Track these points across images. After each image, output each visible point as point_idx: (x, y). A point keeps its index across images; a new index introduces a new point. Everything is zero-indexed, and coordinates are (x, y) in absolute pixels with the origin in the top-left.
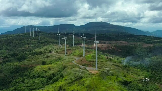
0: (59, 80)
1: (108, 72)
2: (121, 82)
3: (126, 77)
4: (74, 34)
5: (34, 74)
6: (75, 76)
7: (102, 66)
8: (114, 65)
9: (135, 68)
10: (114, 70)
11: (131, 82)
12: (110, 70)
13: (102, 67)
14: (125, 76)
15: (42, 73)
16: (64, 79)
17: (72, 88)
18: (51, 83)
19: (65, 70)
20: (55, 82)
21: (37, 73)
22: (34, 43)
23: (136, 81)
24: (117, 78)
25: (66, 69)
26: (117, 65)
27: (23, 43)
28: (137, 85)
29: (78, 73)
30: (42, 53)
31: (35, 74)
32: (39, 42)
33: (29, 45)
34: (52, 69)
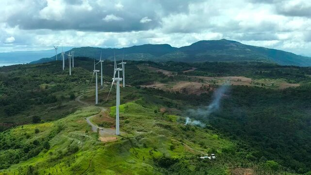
0: (40, 154)
1: (138, 140)
2: (157, 160)
3: (174, 151)
4: (125, 63)
5: (5, 141)
6: (69, 146)
7: (134, 127)
8: (161, 125)
9: (207, 132)
10: (154, 135)
11: (177, 161)
12: (142, 136)
13: (133, 129)
14: (172, 148)
15: (21, 139)
16: (49, 151)
17: (50, 170)
18: (24, 160)
19: (59, 134)
20: (31, 157)
21: (11, 140)
22: (58, 80)
23: (188, 159)
24: (153, 151)
25: (61, 132)
26: (168, 126)
27: (37, 80)
28: (186, 167)
29: (76, 140)
30: (56, 101)
31: (8, 141)
32: (67, 79)
33: (49, 85)
34: (42, 132)
